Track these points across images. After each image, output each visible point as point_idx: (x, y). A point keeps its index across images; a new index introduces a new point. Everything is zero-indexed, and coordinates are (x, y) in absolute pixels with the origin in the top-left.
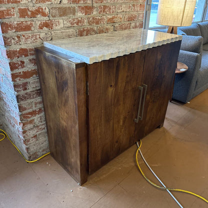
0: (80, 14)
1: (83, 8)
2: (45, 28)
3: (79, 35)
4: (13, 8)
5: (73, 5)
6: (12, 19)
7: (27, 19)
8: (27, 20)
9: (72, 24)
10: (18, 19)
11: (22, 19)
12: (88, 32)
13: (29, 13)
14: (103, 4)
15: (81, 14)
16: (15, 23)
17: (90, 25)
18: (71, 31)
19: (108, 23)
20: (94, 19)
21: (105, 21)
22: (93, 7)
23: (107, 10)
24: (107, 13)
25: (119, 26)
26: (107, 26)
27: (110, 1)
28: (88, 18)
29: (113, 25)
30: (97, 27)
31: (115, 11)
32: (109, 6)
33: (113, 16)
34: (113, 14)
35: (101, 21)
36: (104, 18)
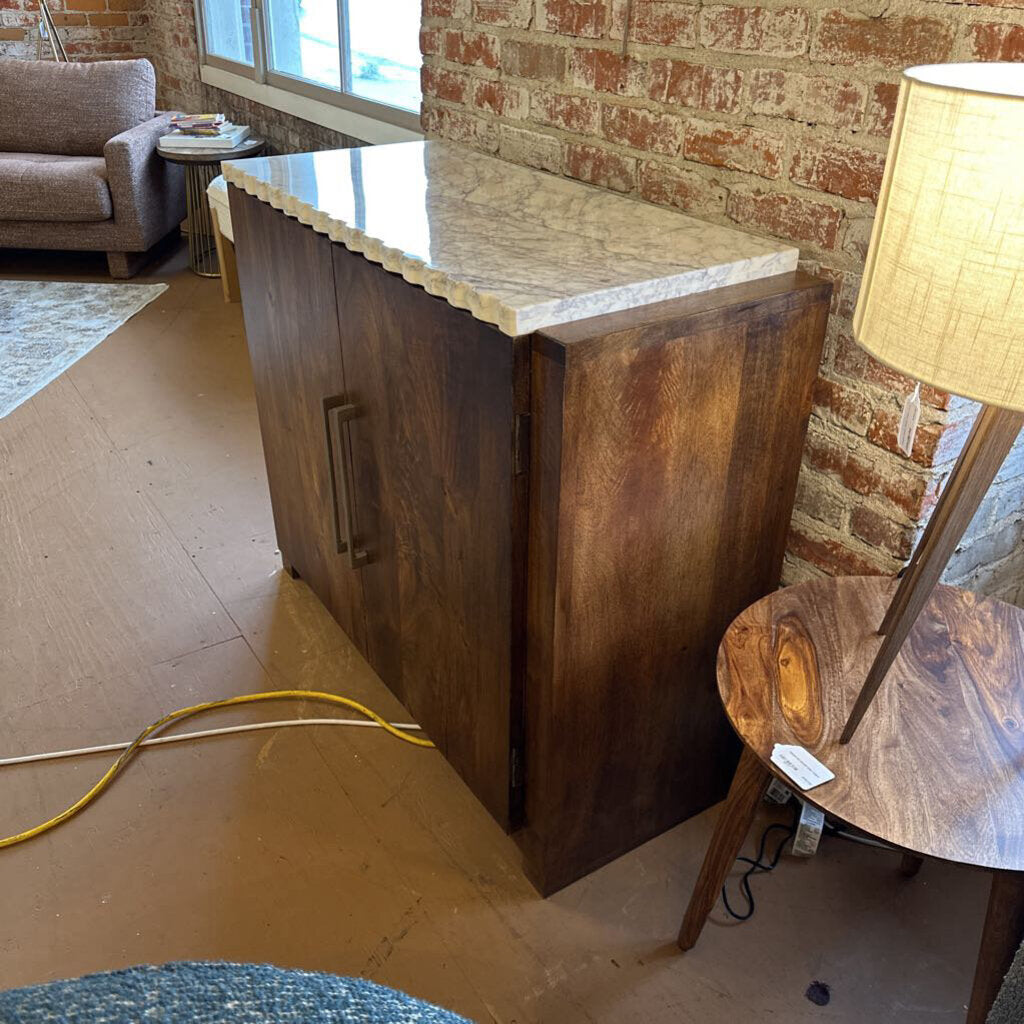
1: (589, 59)
2: (487, 106)
3: (567, 166)
4: (439, 30)
5: (561, 41)
6: (434, 60)
7: (457, 66)
8: (457, 70)
10: (443, 62)
11: (450, 65)
12: (599, 170)
14: (672, 51)
15: (583, 84)
18: (548, 141)
19: (687, 156)
20: (626, 119)
21: (674, 141)
22: (626, 58)
23: (690, 88)
24: (690, 101)
25: (754, 200)
26: (684, 174)
27: (712, 37)
28: (604, 107)
29: (718, 178)
30: (638, 162)
31: (735, 103)
32: (700, 68)
33: (721, 126)
34: (719, 115)
35: (655, 135)
36: (671, 125)
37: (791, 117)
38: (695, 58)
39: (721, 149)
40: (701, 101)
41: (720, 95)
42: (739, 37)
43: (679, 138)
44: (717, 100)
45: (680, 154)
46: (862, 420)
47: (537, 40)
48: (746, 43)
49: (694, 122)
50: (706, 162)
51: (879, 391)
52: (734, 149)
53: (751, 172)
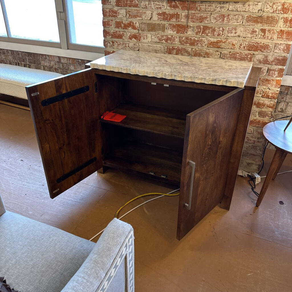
0: (170, 32)
1: (174, 26)
2: (133, 39)
3: (167, 52)
4: (112, 21)
5: (163, 22)
6: (110, 28)
7: (120, 29)
8: (120, 31)
9: (160, 40)
10: (114, 29)
11: (117, 30)
12: (179, 52)
13: (123, 25)
14: (203, 24)
15: (172, 32)
16: (112, 31)
17: (182, 44)
18: (159, 46)
19: (209, 46)
20: (188, 40)
21: (204, 43)
22: (188, 26)
23: (209, 32)
24: (209, 35)
25: (229, 54)
26: (207, 50)
27: (215, 21)
28: (180, 37)
29: (218, 50)
30: (192, 49)
31: (223, 34)
32: (212, 27)
33: (219, 39)
34: (218, 37)
35: (198, 43)
36: (203, 40)
37: (239, 36)
38: (210, 25)
39: (219, 44)
40: (212, 34)
41: (218, 33)
42: (223, 20)
43: (206, 43)
44: (217, 34)
45: (206, 46)
46: (260, 94)
47: (154, 22)
48: (225, 22)
49: (210, 39)
50: (215, 47)
51: (265, 87)
52: (223, 44)
53: (228, 48)
